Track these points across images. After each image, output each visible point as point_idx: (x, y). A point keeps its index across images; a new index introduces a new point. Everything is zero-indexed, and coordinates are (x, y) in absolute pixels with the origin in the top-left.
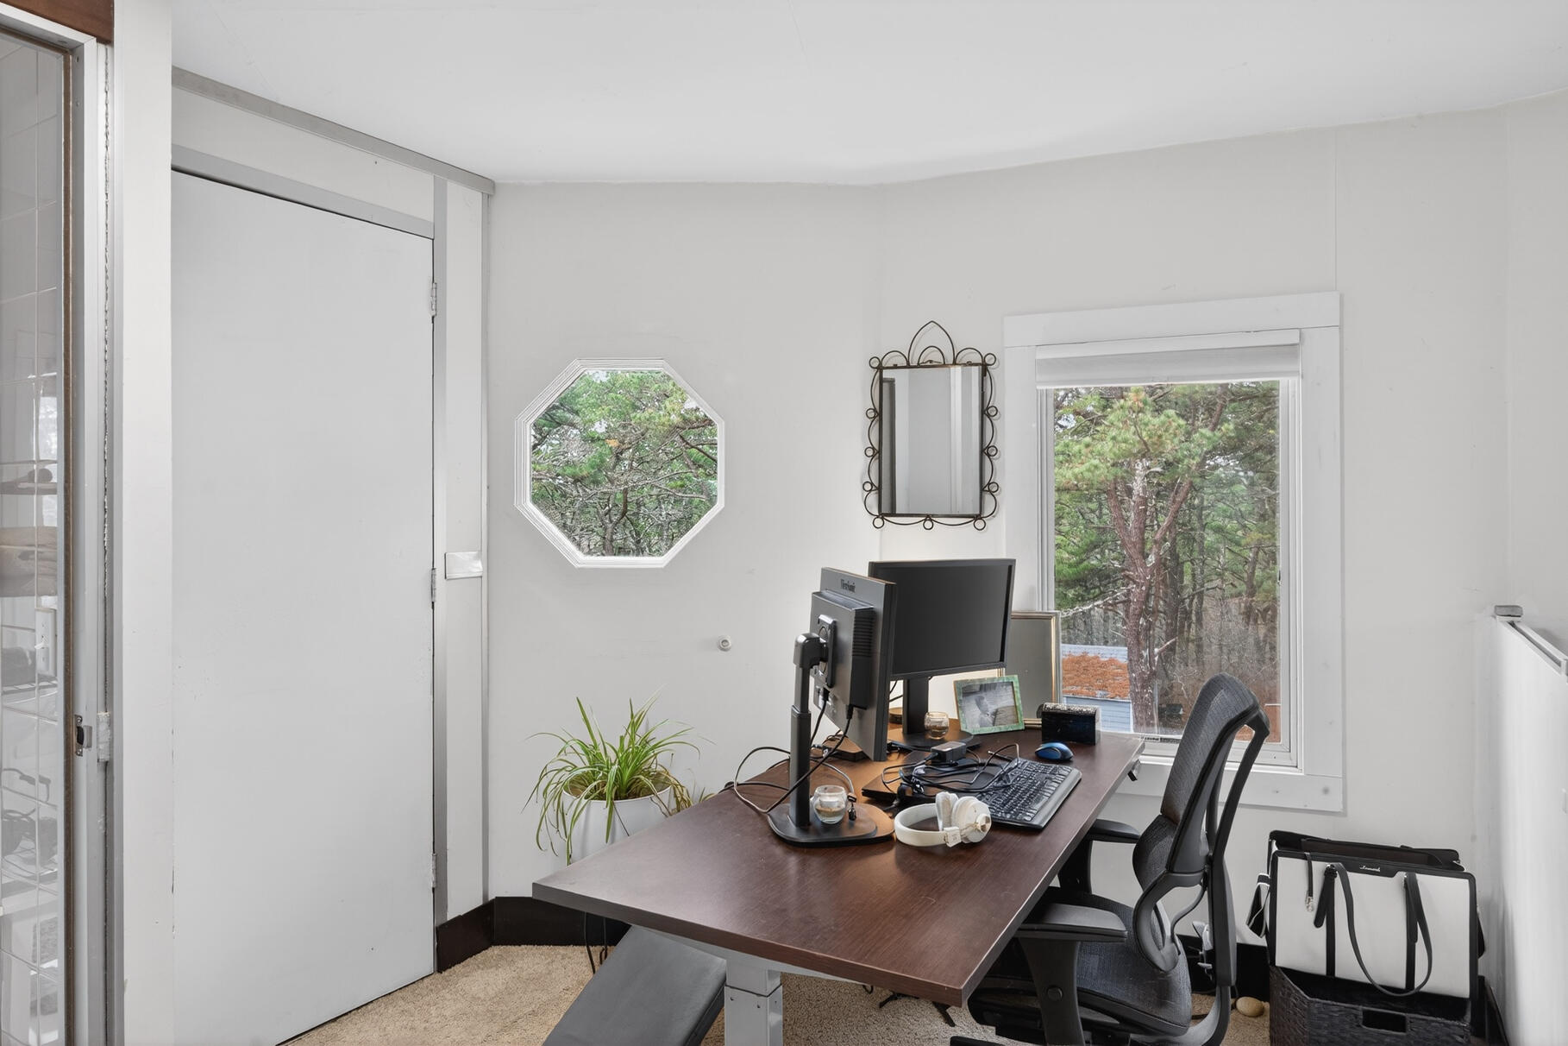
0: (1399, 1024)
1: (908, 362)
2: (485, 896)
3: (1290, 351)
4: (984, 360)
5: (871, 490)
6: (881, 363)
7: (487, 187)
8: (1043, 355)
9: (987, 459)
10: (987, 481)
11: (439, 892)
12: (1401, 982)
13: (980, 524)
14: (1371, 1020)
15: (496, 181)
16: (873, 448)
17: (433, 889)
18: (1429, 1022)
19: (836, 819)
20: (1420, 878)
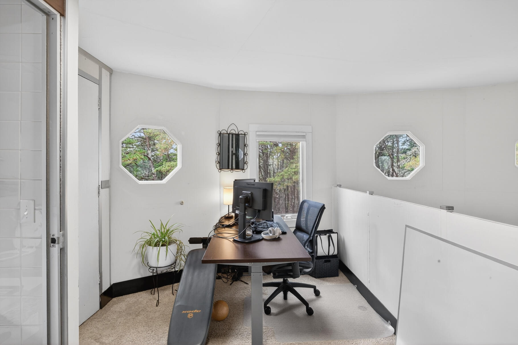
0: (329, 261)
1: (227, 132)
2: (110, 284)
3: (304, 137)
4: (245, 134)
5: (218, 163)
6: (220, 132)
7: (111, 71)
8: (258, 133)
9: (245, 156)
10: (245, 162)
11: (101, 285)
12: (327, 254)
13: (244, 171)
14: (326, 261)
15: (113, 70)
16: (218, 153)
17: (99, 284)
18: (334, 259)
19: (250, 237)
20: (331, 234)
